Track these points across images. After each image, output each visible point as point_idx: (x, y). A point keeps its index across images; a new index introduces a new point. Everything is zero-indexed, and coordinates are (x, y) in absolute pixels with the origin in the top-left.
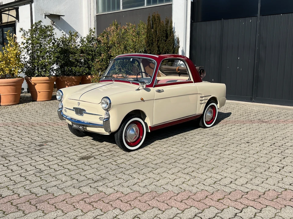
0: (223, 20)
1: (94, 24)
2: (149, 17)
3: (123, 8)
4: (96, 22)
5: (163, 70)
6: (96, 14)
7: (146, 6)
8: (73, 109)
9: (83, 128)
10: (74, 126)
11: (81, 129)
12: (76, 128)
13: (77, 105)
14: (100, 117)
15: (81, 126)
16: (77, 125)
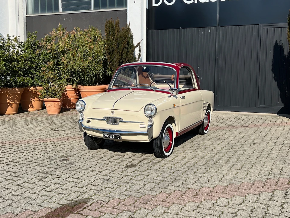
0: (181, 29)
1: (23, 26)
2: (107, 23)
3: (63, 10)
4: (26, 24)
5: (154, 78)
6: (25, 15)
7: (93, 10)
8: (103, 119)
9: (120, 137)
10: (106, 136)
11: (117, 138)
12: (110, 138)
13: (110, 114)
14: (140, 125)
15: (117, 135)
16: (111, 135)
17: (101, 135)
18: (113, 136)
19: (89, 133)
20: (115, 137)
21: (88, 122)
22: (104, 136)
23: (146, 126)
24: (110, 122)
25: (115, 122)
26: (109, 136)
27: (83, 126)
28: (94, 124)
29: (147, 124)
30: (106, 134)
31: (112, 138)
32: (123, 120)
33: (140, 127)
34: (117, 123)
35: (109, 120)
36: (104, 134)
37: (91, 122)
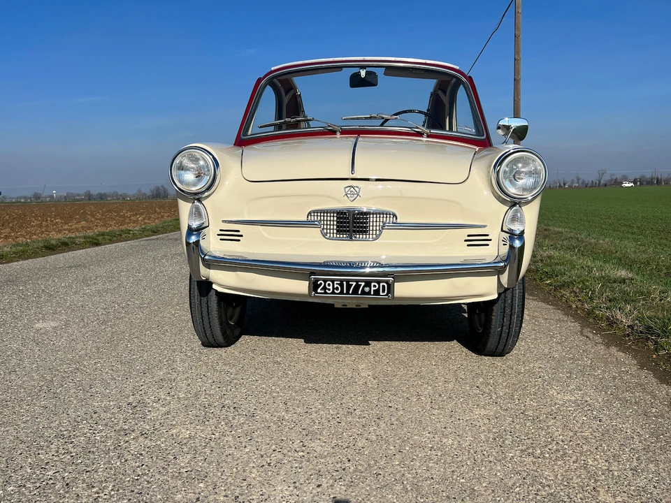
8: (305, 219)
9: (390, 288)
10: (324, 288)
11: (377, 292)
12: (342, 292)
13: (337, 198)
14: (469, 236)
15: (379, 282)
16: (348, 281)
17: (299, 287)
18: (357, 286)
19: (224, 281)
20: (367, 289)
21: (231, 235)
22: (315, 286)
23: (490, 240)
24: (338, 231)
25: (366, 232)
26: (341, 285)
27: (207, 257)
28: (255, 245)
29: (495, 234)
30: (325, 281)
31: (351, 292)
32: (399, 221)
33: (468, 245)
34: (371, 232)
35: (333, 221)
36: (317, 280)
37: (241, 236)
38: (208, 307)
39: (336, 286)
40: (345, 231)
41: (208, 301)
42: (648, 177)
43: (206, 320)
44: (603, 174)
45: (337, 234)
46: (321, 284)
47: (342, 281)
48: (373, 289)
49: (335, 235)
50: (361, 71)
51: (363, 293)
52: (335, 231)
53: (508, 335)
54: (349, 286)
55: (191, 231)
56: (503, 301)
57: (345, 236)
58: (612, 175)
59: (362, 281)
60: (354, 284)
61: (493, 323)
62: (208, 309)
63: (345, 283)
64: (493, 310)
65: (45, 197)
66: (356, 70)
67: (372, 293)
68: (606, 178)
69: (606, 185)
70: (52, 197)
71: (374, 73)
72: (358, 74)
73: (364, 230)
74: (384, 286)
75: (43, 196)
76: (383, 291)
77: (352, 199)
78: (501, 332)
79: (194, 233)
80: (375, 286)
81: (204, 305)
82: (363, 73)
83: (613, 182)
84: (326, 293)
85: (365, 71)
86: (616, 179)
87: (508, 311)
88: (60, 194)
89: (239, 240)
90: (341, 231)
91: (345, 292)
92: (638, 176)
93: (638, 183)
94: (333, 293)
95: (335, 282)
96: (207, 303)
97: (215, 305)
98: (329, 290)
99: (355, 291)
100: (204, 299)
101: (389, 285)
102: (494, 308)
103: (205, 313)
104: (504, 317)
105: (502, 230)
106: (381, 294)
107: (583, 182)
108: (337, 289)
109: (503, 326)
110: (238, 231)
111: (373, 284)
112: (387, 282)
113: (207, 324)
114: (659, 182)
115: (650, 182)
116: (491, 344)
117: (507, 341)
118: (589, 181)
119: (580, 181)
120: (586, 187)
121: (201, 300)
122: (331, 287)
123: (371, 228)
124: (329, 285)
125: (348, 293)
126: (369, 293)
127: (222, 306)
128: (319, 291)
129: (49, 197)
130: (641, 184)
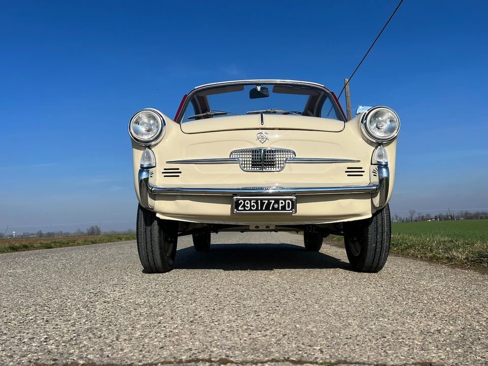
9: (294, 207)
10: (244, 206)
11: (284, 208)
12: (257, 209)
13: (252, 141)
14: (348, 168)
15: (285, 200)
16: (261, 200)
17: (223, 209)
18: (269, 204)
19: (165, 208)
20: (276, 206)
21: (172, 173)
22: (236, 205)
23: (364, 172)
24: (252, 165)
25: (273, 165)
26: (257, 203)
27: (153, 189)
28: (191, 178)
29: (367, 167)
30: (245, 200)
31: (264, 209)
32: (297, 157)
33: (348, 175)
34: (277, 165)
35: (249, 164)
36: (238, 200)
37: (180, 172)
38: (151, 234)
39: (252, 204)
40: (258, 165)
41: (151, 230)
42: (445, 215)
43: (149, 245)
44: (413, 213)
45: (252, 168)
46: (241, 203)
47: (257, 200)
48: (280, 205)
49: (250, 168)
50: (257, 87)
51: (273, 209)
52: (251, 165)
53: (381, 249)
54: (262, 204)
55: (143, 169)
56: (375, 222)
57: (258, 169)
58: (419, 214)
59: (272, 199)
60: (266, 202)
61: (369, 240)
62: (151, 236)
63: (259, 201)
64: (368, 229)
65: (7, 237)
66: (254, 87)
67: (280, 209)
68: (415, 216)
69: (416, 221)
70: (12, 236)
71: (267, 89)
72: (256, 90)
73: (272, 164)
74: (289, 203)
75: (5, 235)
76: (289, 207)
77: (262, 142)
78: (376, 247)
79: (145, 170)
80: (282, 203)
81: (148, 233)
82: (259, 88)
83: (421, 218)
84: (245, 210)
85: (260, 87)
86: (423, 217)
87: (380, 230)
88: (18, 234)
89: (178, 176)
90: (255, 165)
91: (259, 209)
92: (437, 214)
93: (438, 219)
94: (251, 210)
95: (252, 201)
96: (151, 231)
97: (157, 232)
98: (248, 207)
99: (267, 208)
100: (149, 228)
101: (293, 202)
102: (369, 228)
103: (149, 240)
104: (377, 234)
105: (372, 164)
106: (287, 209)
107: (400, 219)
108: (254, 206)
109: (377, 242)
110: (178, 169)
111: (280, 201)
112: (291, 200)
113: (149, 249)
114: (452, 218)
115: (446, 218)
116: (368, 260)
117: (380, 255)
118: (404, 218)
119: (398, 218)
120: (403, 222)
121: (146, 229)
122: (249, 205)
123: (277, 162)
124: (247, 203)
125: (262, 209)
126: (278, 209)
127: (162, 233)
128: (240, 208)
129: (10, 236)
130: (440, 220)
